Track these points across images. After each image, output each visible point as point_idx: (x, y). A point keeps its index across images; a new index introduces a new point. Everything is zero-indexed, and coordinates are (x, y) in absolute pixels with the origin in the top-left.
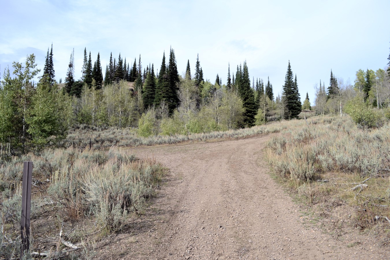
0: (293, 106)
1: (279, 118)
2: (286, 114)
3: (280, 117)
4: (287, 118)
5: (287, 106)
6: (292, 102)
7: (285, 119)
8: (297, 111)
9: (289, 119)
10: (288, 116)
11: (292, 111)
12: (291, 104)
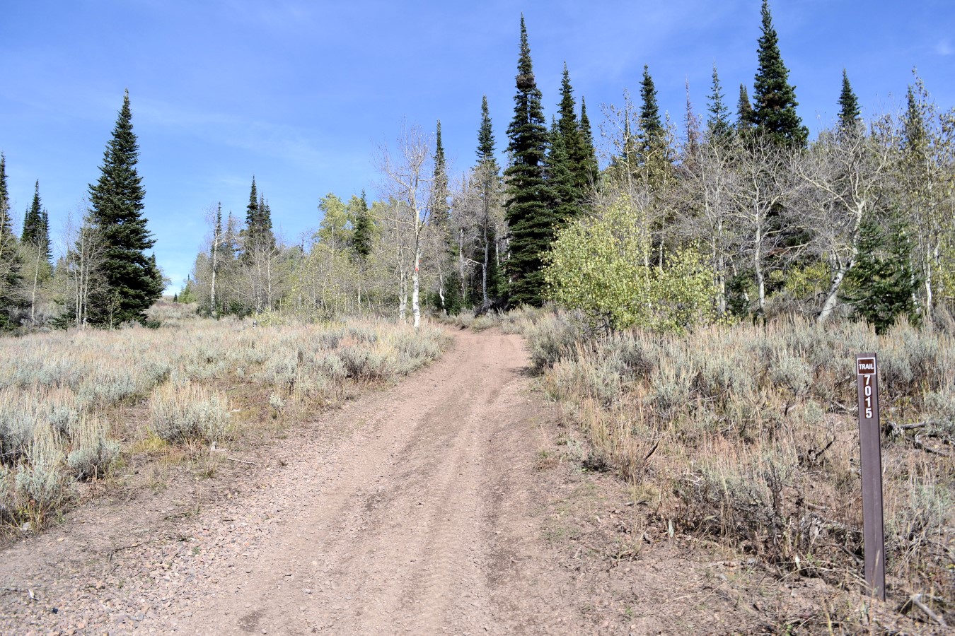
0: (128, 274)
1: (64, 316)
2: (95, 300)
3: (67, 311)
4: (98, 319)
5: (104, 267)
6: (127, 258)
7: (89, 321)
8: (143, 293)
9: (108, 321)
10: (105, 312)
11: (122, 293)
12: (117, 262)
